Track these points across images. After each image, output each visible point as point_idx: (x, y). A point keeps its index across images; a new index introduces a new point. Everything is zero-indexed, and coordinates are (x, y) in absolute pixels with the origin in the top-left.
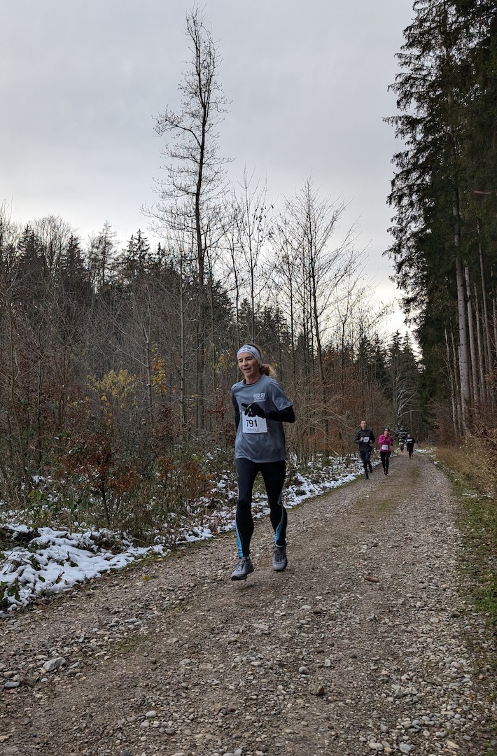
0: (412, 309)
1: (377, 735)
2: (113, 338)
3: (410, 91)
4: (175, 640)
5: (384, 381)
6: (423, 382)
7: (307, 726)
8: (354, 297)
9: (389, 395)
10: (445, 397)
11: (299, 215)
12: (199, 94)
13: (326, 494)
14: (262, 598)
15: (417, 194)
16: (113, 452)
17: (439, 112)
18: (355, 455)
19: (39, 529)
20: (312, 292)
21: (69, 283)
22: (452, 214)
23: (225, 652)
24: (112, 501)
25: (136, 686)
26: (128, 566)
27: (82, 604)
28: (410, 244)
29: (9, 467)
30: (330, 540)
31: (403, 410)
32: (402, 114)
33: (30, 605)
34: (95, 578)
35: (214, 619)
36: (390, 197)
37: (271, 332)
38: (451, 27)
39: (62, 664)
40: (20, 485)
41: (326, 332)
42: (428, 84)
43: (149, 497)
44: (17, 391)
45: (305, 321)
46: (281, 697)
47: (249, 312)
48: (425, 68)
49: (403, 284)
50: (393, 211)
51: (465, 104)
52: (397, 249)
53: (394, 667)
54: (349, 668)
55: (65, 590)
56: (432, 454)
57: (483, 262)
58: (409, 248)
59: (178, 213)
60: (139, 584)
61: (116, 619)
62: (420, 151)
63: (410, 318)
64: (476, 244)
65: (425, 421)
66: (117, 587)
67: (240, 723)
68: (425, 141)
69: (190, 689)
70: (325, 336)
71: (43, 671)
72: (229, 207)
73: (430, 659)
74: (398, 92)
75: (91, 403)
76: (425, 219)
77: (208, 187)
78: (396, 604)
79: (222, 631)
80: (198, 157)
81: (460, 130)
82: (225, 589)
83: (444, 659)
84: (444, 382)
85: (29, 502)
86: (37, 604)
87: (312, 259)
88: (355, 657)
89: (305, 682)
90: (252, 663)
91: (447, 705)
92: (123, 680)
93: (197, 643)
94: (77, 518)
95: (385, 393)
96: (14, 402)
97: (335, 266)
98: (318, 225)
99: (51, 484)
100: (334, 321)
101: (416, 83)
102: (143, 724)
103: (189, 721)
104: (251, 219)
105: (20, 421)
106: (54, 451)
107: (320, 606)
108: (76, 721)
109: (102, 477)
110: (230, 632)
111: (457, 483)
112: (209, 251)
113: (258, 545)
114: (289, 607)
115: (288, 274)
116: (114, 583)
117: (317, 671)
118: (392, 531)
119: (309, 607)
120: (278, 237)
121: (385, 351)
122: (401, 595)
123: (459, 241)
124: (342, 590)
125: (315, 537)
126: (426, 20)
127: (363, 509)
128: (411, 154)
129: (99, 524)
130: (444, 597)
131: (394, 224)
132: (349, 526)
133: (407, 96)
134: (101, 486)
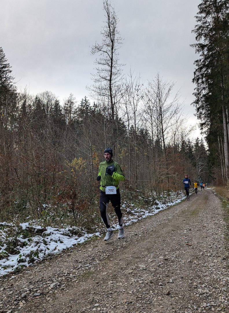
0: (204, 128)
1: (192, 310)
2: (76, 144)
3: (201, 33)
4: (106, 273)
5: (193, 159)
6: (209, 159)
7: (163, 308)
8: (179, 123)
9: (195, 165)
10: (219, 165)
11: (154, 88)
12: (109, 36)
13: (168, 208)
14: (142, 254)
15: (205, 78)
16: (77, 193)
17: (214, 41)
18: (180, 191)
19: (46, 227)
20: (161, 121)
21: (55, 120)
22: (220, 86)
23: (127, 278)
24: (77, 214)
25: (90, 294)
26: (85, 242)
27: (66, 259)
28: (203, 99)
29: (32, 201)
30: (171, 228)
31: (201, 171)
32: (198, 43)
33: (43, 260)
34: (71, 248)
35: (123, 264)
36: (193, 79)
37: (143, 140)
38: (219, 4)
39: (58, 285)
40: (37, 209)
41: (167, 139)
42: (209, 29)
43: (93, 212)
44: (35, 168)
45: (158, 134)
46: (152, 296)
47: (134, 131)
48: (207, 22)
49: (199, 117)
50: (195, 85)
51: (225, 38)
52: (197, 102)
53: (199, 282)
54: (180, 283)
55: (58, 253)
56: (214, 190)
58: (202, 101)
59: (102, 88)
60: (90, 250)
61: (80, 265)
62: (206, 59)
63: (203, 132)
65: (210, 176)
66: (80, 251)
67: (134, 307)
68: (208, 54)
69: (113, 294)
70: (167, 141)
71: (50, 288)
72: (124, 85)
73: (214, 277)
74: (196, 33)
75: (67, 172)
76: (209, 88)
77: (115, 77)
78: (199, 255)
79: (126, 269)
80: (110, 64)
81: (223, 49)
82: (127, 251)
83: (220, 277)
84: (218, 159)
85: (41, 216)
86: (46, 260)
87: (160, 108)
88: (182, 278)
89: (162, 289)
90: (139, 282)
91: (222, 297)
92: (84, 291)
93: (115, 274)
94: (62, 222)
95: (193, 164)
96: (33, 173)
97: (170, 110)
98: (163, 92)
99: (51, 208)
101: (204, 29)
102: (93, 309)
103: (113, 308)
105: (37, 181)
106: (52, 194)
107: (167, 257)
108: (65, 309)
109: (73, 204)
110: (129, 269)
111: (224, 202)
112: (116, 105)
113: (140, 231)
114: (154, 257)
115: (150, 114)
116: (79, 249)
117: (167, 284)
118: (197, 223)
119: (162, 257)
120: (146, 98)
121: (192, 146)
122: (201, 251)
123: (224, 98)
124: (177, 249)
125: (164, 227)
126: (207, 1)
127: (184, 214)
128: (202, 60)
129: (72, 225)
130: (220, 251)
131: (196, 91)
132: (179, 222)
133: (200, 35)
134: (72, 208)
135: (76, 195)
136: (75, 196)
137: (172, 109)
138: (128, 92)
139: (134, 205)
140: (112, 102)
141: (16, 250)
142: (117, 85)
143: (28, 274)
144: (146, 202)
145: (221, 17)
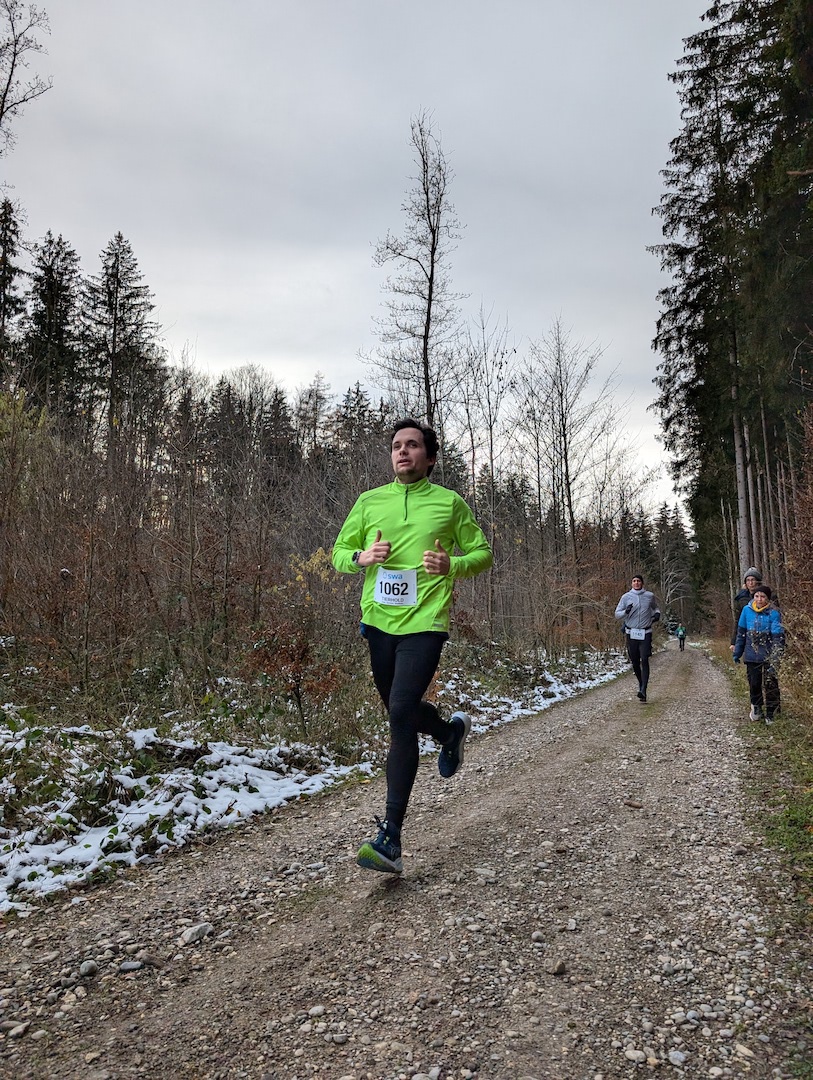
0: (682, 474)
1: (637, 1035)
3: (677, 215)
4: (367, 893)
5: (650, 562)
7: (539, 1024)
8: (613, 461)
9: (656, 578)
11: (547, 362)
14: (490, 831)
15: (686, 338)
16: (311, 645)
18: (615, 650)
20: (564, 453)
22: (729, 362)
23: (434, 910)
26: (324, 790)
27: (256, 843)
28: (679, 397)
30: (582, 753)
31: (673, 596)
32: (668, 242)
33: (187, 845)
34: (279, 807)
35: (425, 862)
36: (655, 341)
39: (207, 932)
44: (198, 572)
45: (556, 489)
46: (505, 979)
48: (695, 187)
49: (670, 445)
50: (659, 357)
52: (664, 403)
53: (662, 929)
56: (707, 648)
57: (765, 419)
58: (677, 402)
59: (403, 359)
60: (335, 814)
61: (295, 864)
62: (690, 286)
63: (679, 486)
64: (757, 397)
66: (305, 819)
67: (442, 1021)
68: (696, 275)
69: (379, 969)
70: (579, 508)
71: (180, 942)
72: (464, 351)
74: (663, 216)
76: (697, 367)
77: (438, 329)
78: (664, 837)
79: (433, 880)
80: (426, 292)
82: (445, 820)
84: (720, 562)
86: (196, 844)
87: (563, 415)
88: (609, 915)
89: (540, 954)
90: (469, 927)
93: (396, 898)
95: (650, 576)
96: (193, 586)
97: (590, 424)
98: (570, 374)
100: (589, 490)
102: (302, 1027)
103: (370, 1021)
104: (490, 365)
105: (204, 610)
107: (566, 842)
109: (296, 678)
110: (444, 880)
112: (439, 405)
113: (492, 761)
114: (525, 844)
115: (534, 433)
116: (304, 813)
117: (558, 937)
118: (660, 741)
119: (552, 844)
120: (522, 386)
121: (650, 526)
122: (670, 825)
123: (737, 392)
124: (595, 819)
125: (564, 749)
126: (696, 130)
127: (624, 714)
128: (680, 290)
129: (290, 737)
130: (726, 827)
131: (661, 373)
132: (606, 736)
133: (674, 221)
134: (295, 689)
135: (306, 650)
136: (304, 654)
137: (596, 420)
138: (475, 370)
139: (480, 683)
140: (429, 398)
142: (443, 350)
143: (126, 891)
144: (516, 676)
145: (733, 174)
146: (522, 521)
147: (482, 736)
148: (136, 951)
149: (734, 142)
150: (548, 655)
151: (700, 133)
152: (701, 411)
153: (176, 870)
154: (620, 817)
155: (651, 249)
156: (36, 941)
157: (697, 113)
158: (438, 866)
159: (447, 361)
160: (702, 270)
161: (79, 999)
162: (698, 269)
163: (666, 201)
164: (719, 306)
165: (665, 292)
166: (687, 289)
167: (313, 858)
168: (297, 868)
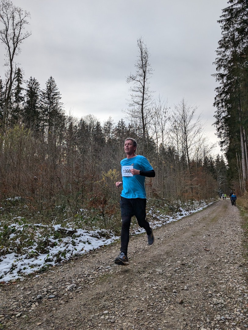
0: (223, 145)
1: (205, 324)
3: (221, 64)
4: (123, 276)
5: (214, 173)
6: (228, 173)
7: (174, 319)
8: (201, 141)
10: (237, 178)
11: (180, 111)
13: (191, 215)
15: (224, 102)
16: (107, 199)
18: (203, 200)
20: (185, 140)
22: (238, 109)
23: (143, 282)
26: (111, 244)
27: (90, 260)
28: (222, 121)
30: (191, 233)
31: (221, 183)
33: (70, 260)
34: (97, 249)
36: (214, 104)
39: (74, 287)
42: (228, 61)
45: (184, 151)
46: (164, 304)
49: (220, 136)
50: (216, 109)
52: (217, 123)
53: (214, 290)
54: (195, 290)
55: (85, 254)
58: (222, 123)
60: (114, 251)
61: (102, 266)
63: (222, 149)
65: (229, 187)
66: (105, 253)
67: (144, 317)
68: (227, 83)
69: (125, 300)
70: (191, 156)
73: (230, 286)
76: (228, 111)
77: (146, 102)
78: (216, 261)
80: (142, 91)
82: (147, 254)
83: (236, 286)
84: (236, 173)
86: (72, 260)
88: (197, 285)
89: (175, 297)
90: (153, 288)
91: (237, 309)
93: (131, 277)
94: (93, 225)
95: (214, 177)
97: (194, 130)
98: (187, 115)
100: (194, 150)
101: (223, 61)
102: (101, 317)
103: (122, 316)
104: (162, 112)
109: (103, 209)
110: (146, 273)
111: (242, 211)
112: (147, 125)
113: (163, 235)
114: (172, 262)
115: (176, 133)
116: (105, 251)
117: (181, 292)
118: (216, 230)
119: (180, 262)
120: (172, 119)
121: (214, 162)
122: (218, 257)
123: (241, 119)
124: (195, 254)
125: (185, 232)
126: (226, 38)
127: (205, 221)
128: (222, 88)
129: (101, 227)
130: (236, 258)
131: (216, 114)
132: (199, 228)
133: (220, 66)
134: (102, 213)
135: (106, 201)
136: (105, 202)
137: (196, 129)
138: (157, 114)
139: (159, 211)
140: (143, 123)
141: (46, 250)
142: (148, 108)
143: (52, 274)
144: (171, 209)
145: (239, 51)
146: (173, 161)
147: (160, 228)
148: (53, 292)
149: (239, 41)
150: (181, 202)
151: (228, 39)
152: (229, 125)
153: (66, 268)
154: (203, 254)
155: (213, 75)
156: (25, 288)
157: (227, 32)
158: (145, 268)
159: (149, 112)
160: (229, 81)
161: (36, 306)
162: (228, 81)
163: (217, 60)
164: (235, 92)
165: (217, 88)
166: (224, 87)
167: (107, 265)
168: (102, 268)
